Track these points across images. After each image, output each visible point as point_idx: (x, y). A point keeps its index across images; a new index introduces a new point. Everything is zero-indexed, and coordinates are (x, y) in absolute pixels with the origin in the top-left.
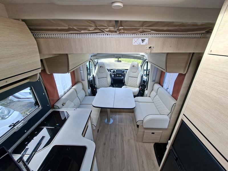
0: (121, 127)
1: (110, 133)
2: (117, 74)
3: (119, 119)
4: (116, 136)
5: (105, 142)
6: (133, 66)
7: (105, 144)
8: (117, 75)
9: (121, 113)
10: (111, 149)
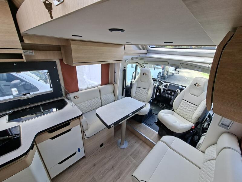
0: (129, 163)
1: (111, 158)
2: (169, 90)
3: (135, 150)
4: (112, 167)
5: (97, 164)
6: (195, 84)
7: (94, 165)
8: (169, 92)
9: (145, 145)
10: (94, 178)
